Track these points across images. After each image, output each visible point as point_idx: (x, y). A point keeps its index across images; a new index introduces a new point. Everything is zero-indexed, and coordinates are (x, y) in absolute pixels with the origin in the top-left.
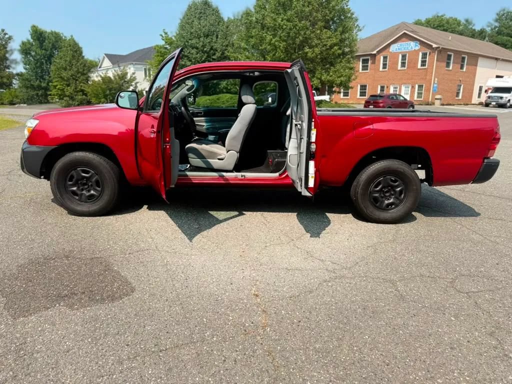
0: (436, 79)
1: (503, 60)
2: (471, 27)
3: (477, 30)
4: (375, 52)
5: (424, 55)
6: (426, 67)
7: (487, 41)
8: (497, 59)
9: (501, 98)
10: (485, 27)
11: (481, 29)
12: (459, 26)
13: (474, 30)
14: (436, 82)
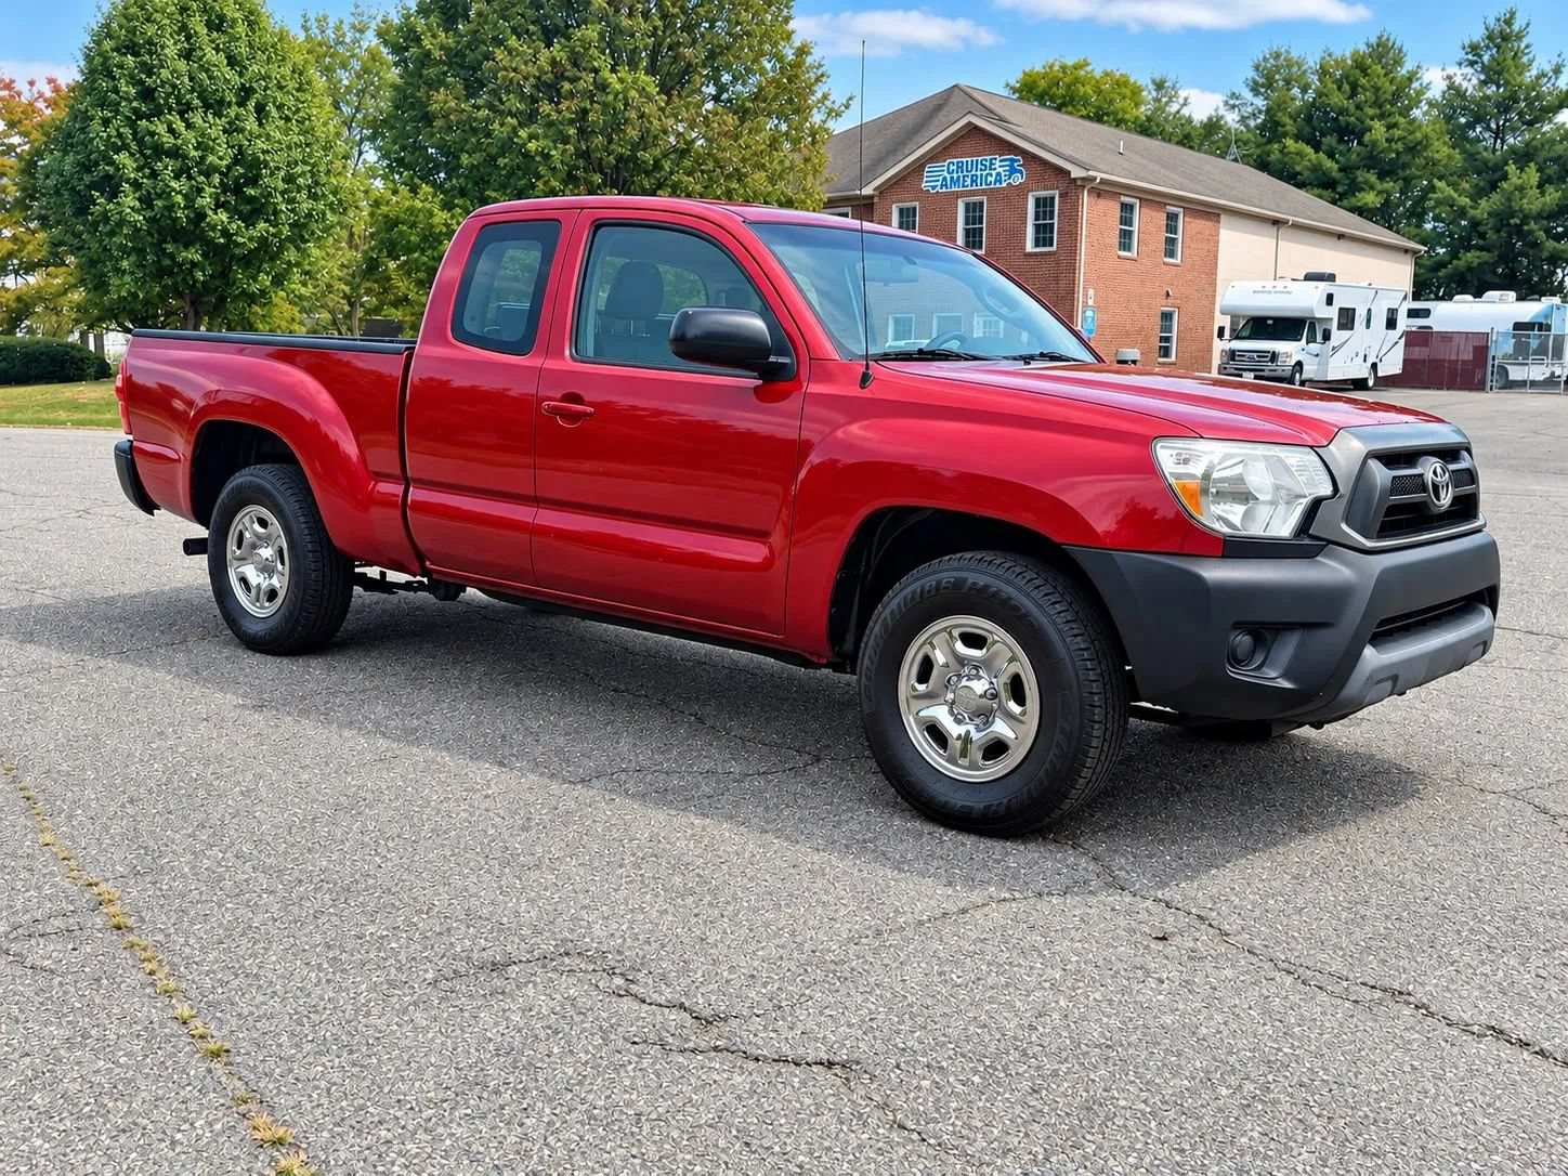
0: (1091, 292)
1: (1297, 226)
2: (1174, 108)
3: (1196, 122)
4: (868, 191)
5: (1044, 205)
6: (1054, 248)
7: (1235, 160)
8: (1276, 222)
9: (1274, 357)
10: (1222, 112)
11: (1210, 119)
12: (1137, 105)
13: (1190, 120)
14: (1091, 302)
